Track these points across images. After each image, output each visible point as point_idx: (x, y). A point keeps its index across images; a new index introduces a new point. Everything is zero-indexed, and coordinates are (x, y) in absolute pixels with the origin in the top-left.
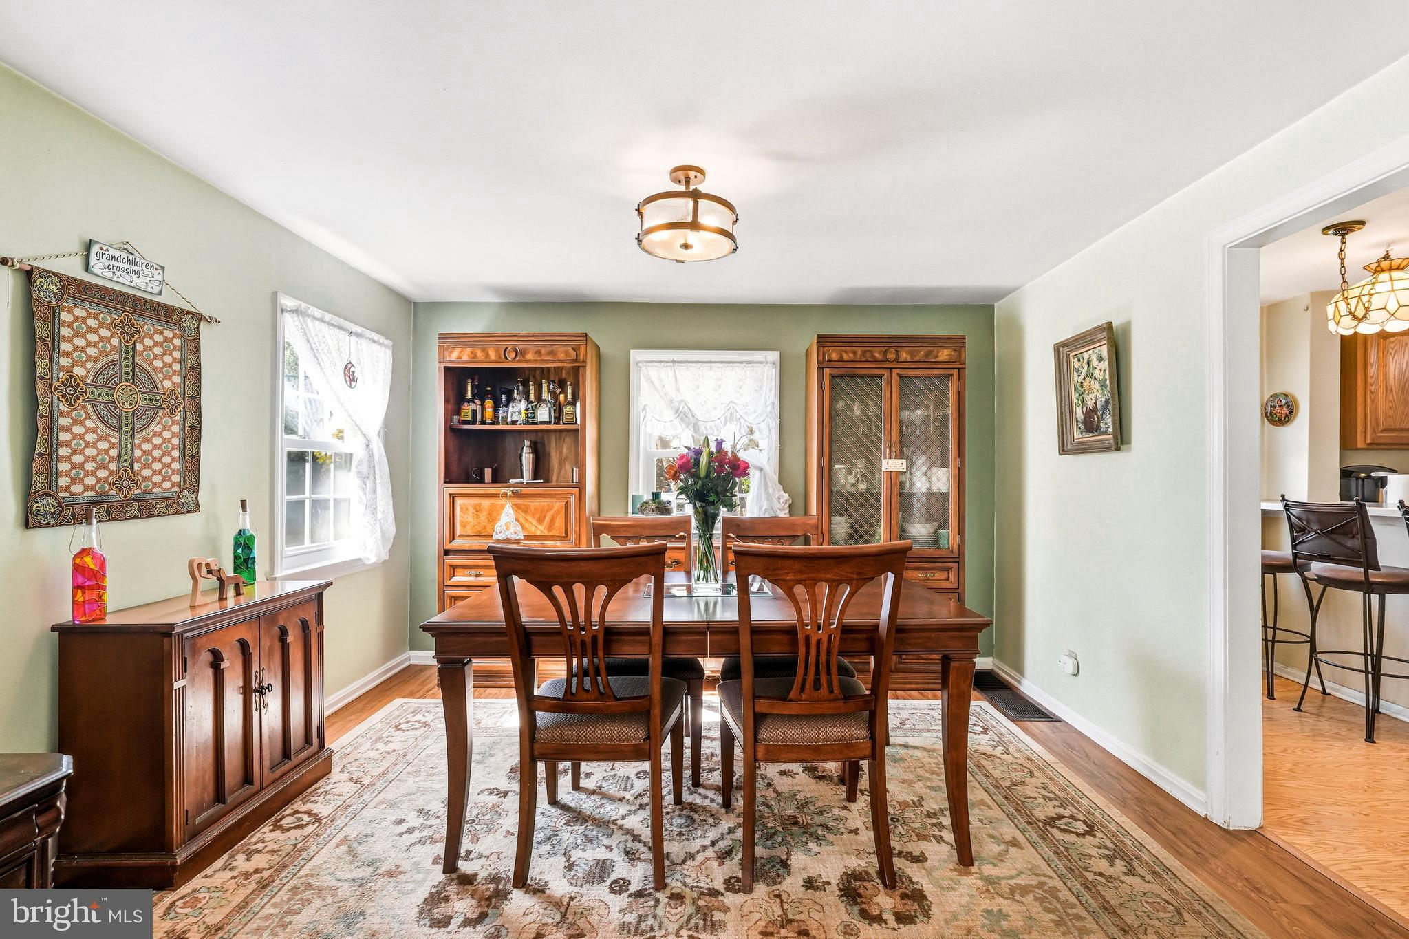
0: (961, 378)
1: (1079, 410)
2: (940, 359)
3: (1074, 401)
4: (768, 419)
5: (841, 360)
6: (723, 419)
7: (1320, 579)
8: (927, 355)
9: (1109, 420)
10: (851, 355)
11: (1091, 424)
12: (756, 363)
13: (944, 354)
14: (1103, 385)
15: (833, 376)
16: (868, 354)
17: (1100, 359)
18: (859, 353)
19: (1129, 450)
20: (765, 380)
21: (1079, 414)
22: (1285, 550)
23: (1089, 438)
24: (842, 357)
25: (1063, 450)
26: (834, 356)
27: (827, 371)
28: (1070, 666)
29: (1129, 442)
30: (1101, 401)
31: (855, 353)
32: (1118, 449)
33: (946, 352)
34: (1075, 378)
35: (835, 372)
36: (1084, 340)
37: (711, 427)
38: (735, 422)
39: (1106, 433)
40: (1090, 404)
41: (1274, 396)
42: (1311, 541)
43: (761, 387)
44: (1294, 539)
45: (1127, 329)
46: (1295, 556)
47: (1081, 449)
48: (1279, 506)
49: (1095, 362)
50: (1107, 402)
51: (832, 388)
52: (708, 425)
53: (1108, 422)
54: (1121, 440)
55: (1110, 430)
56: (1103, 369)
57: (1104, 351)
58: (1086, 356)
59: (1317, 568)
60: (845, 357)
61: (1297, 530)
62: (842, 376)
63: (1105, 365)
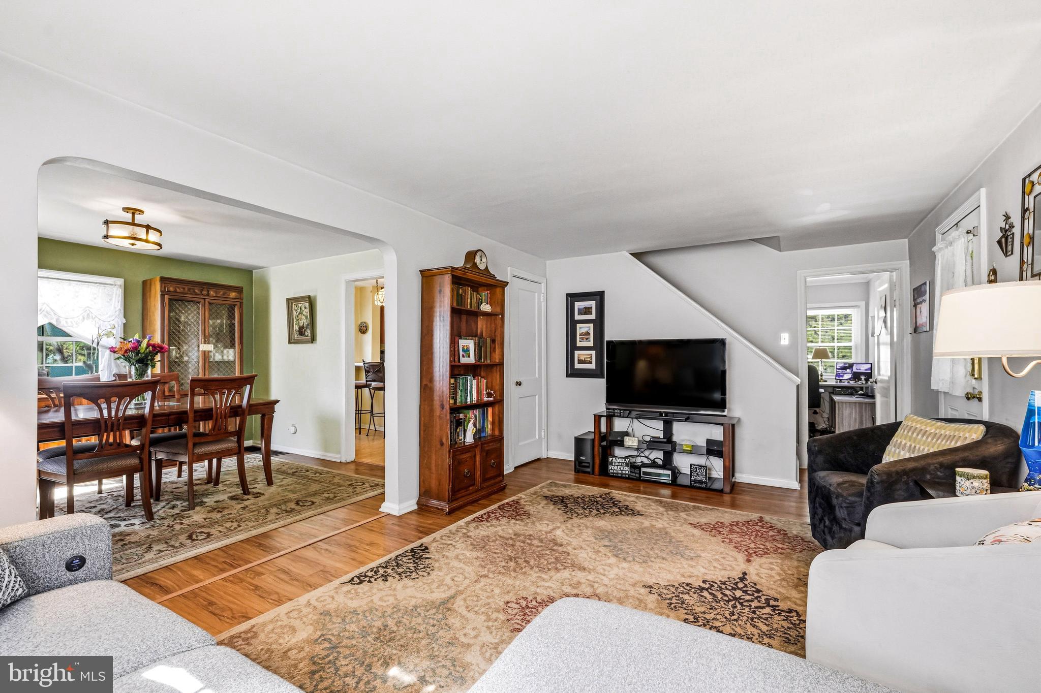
0: (241, 307)
1: (297, 326)
2: (231, 297)
3: (295, 322)
4: (117, 319)
5: (175, 291)
6: (81, 318)
7: (374, 388)
8: (224, 294)
9: (309, 331)
10: (182, 290)
11: (301, 332)
12: (107, 284)
13: (233, 295)
14: (306, 318)
15: (170, 300)
16: (192, 291)
17: (305, 308)
18: (186, 289)
19: (316, 343)
20: (114, 296)
21: (296, 328)
22: (363, 381)
23: (301, 338)
24: (176, 289)
25: (290, 342)
26: (171, 289)
27: (166, 297)
28: (293, 430)
29: (316, 340)
30: (306, 323)
31: (184, 289)
32: (312, 343)
33: (234, 294)
34: (295, 313)
35: (172, 297)
36: (300, 299)
37: (72, 322)
38: (91, 320)
39: (307, 336)
40: (301, 325)
41: (362, 323)
42: (371, 375)
43: (111, 300)
44: (366, 375)
45: (315, 297)
46: (367, 381)
47: (297, 342)
48: (362, 364)
49: (303, 309)
50: (308, 325)
51: (170, 306)
52: (69, 321)
53: (308, 332)
54: (313, 339)
55: (310, 335)
56: (306, 312)
57: (307, 305)
58: (300, 305)
59: (374, 384)
60: (178, 290)
61: (367, 372)
62: (175, 300)
63: (308, 310)
